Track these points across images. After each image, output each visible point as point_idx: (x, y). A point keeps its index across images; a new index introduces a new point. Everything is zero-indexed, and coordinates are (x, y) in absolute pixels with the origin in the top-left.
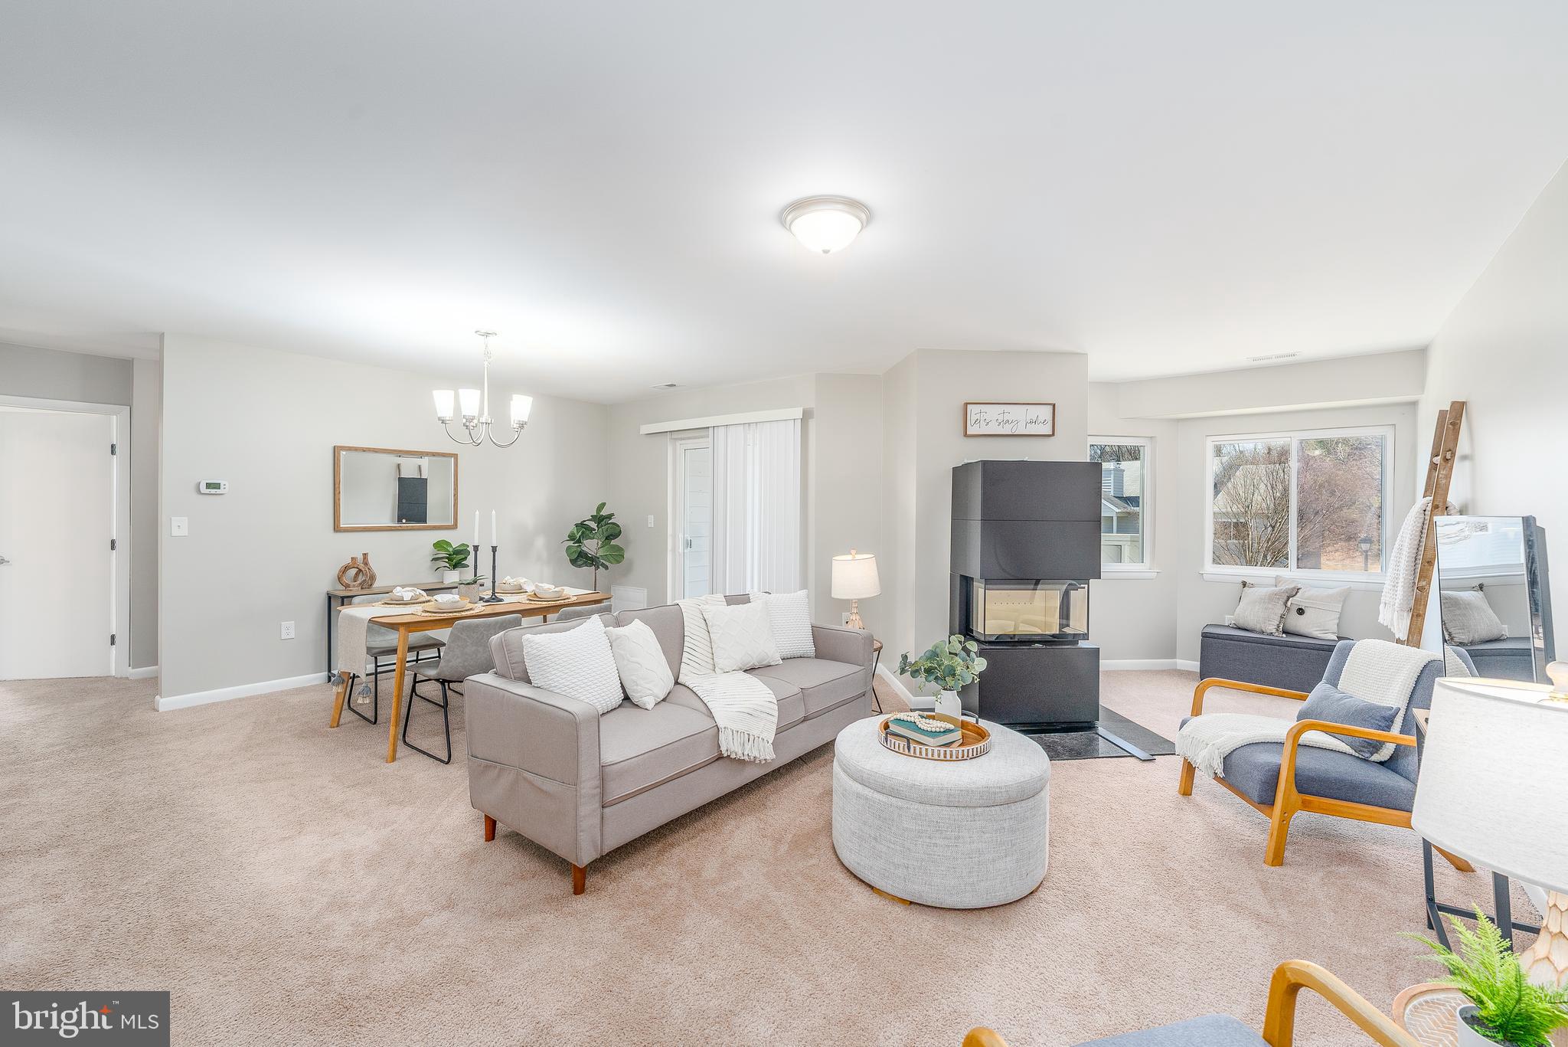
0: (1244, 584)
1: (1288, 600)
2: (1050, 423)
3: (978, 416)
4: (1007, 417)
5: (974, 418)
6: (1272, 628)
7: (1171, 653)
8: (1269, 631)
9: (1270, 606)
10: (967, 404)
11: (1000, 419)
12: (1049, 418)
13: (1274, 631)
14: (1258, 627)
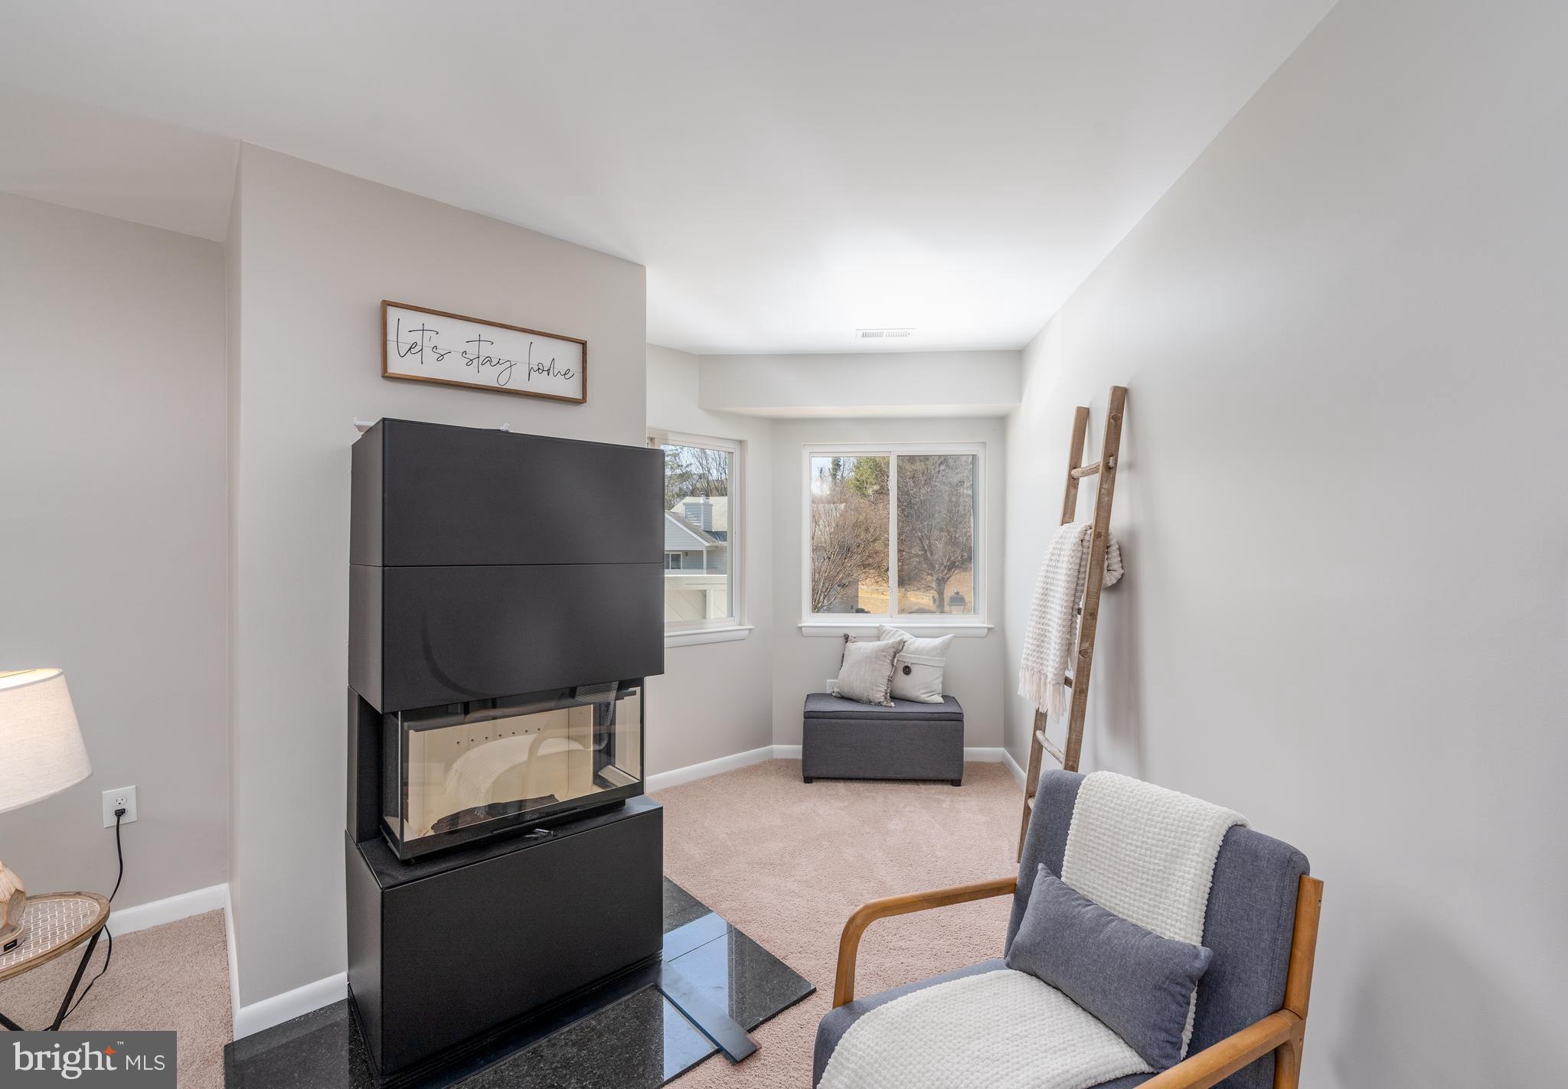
0: (847, 638)
1: (894, 657)
2: (578, 377)
3: (416, 337)
4: (486, 350)
5: (407, 339)
6: (879, 695)
7: (765, 739)
8: (877, 700)
9: (877, 666)
10: (386, 304)
11: (472, 350)
12: (576, 368)
13: (882, 699)
14: (865, 695)
